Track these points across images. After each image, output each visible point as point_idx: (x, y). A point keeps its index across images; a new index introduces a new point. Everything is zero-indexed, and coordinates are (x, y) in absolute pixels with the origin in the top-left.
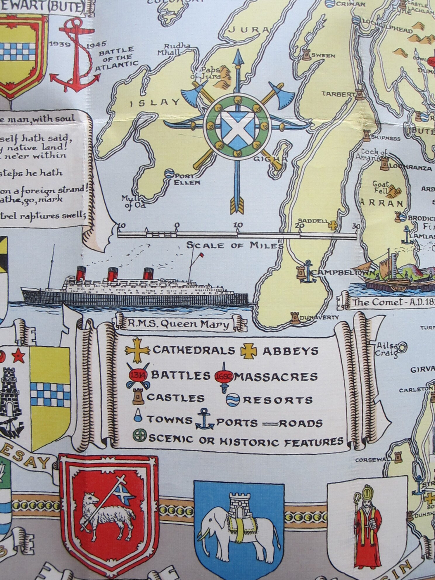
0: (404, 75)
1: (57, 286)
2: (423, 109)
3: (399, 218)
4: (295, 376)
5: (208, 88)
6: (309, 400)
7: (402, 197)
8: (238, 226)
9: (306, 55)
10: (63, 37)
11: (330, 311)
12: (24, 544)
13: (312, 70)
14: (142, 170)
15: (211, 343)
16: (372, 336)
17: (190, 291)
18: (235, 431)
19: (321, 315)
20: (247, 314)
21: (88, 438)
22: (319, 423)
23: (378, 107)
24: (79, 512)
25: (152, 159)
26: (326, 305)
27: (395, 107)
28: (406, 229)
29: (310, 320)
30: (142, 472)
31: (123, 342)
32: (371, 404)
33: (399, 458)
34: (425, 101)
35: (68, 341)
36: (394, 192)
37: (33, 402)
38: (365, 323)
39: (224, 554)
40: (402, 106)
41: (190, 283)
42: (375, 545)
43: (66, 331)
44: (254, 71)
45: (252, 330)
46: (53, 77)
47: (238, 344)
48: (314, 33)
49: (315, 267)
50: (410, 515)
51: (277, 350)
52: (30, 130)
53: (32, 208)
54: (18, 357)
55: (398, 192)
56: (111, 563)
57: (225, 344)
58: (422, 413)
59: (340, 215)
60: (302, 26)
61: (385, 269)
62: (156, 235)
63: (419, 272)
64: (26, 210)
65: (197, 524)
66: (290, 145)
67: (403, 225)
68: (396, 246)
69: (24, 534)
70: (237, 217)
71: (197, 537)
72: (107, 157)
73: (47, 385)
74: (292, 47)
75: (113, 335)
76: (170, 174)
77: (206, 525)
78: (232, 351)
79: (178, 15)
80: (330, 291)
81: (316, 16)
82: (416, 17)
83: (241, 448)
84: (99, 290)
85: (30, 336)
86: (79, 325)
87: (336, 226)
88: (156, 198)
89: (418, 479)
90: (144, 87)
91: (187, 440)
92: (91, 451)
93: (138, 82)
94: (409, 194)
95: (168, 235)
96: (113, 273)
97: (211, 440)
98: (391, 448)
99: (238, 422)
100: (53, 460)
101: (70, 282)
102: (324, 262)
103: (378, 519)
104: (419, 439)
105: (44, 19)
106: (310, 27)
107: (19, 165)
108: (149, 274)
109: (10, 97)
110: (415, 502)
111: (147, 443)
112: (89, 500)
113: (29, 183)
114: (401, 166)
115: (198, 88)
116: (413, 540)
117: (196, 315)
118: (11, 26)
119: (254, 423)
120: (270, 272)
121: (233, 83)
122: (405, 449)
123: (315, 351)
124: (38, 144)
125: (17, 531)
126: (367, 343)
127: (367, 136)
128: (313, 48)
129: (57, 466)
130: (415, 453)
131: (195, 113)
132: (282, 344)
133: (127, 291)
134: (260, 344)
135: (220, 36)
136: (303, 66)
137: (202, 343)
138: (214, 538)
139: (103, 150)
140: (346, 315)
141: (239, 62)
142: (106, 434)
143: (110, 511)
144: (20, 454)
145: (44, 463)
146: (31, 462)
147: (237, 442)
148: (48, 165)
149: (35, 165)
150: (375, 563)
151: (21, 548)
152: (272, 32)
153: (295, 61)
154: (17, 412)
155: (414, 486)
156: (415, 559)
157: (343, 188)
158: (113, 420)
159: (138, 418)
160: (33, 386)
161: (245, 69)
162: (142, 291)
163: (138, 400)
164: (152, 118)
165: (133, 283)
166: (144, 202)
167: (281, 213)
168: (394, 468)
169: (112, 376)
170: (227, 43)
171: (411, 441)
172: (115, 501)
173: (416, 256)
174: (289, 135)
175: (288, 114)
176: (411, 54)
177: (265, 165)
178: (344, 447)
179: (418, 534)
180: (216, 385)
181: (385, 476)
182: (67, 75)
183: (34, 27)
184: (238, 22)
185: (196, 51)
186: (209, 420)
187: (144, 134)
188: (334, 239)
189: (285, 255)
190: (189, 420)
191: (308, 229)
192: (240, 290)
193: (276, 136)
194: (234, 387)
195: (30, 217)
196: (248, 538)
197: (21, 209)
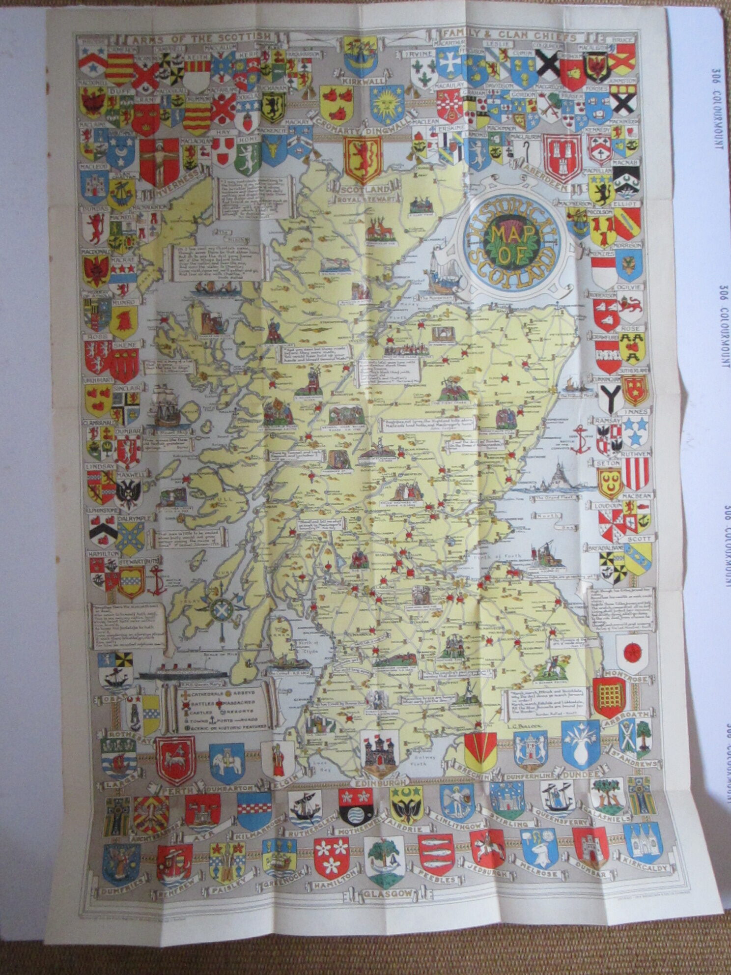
0: (288, 584)
1: (153, 671)
2: (296, 597)
3: (288, 640)
4: (246, 702)
5: (211, 596)
6: (252, 711)
7: (289, 632)
8: (223, 647)
9: (247, 581)
10: (151, 574)
11: (259, 677)
12: (142, 774)
13: (249, 587)
14: (187, 627)
15: (214, 691)
16: (277, 686)
17: (206, 672)
18: (223, 725)
19: (255, 679)
20: (227, 680)
21: (167, 730)
22: (256, 719)
23: (276, 599)
24: (164, 759)
25: (190, 624)
26: (257, 674)
27: (283, 597)
28: (291, 645)
29: (251, 681)
30: (189, 743)
31: (180, 692)
32: (277, 712)
33: (290, 734)
34: (297, 594)
35: (159, 692)
36: (285, 631)
37: (145, 717)
38: (274, 681)
39: (222, 772)
40: (287, 597)
41: (206, 669)
42: (282, 767)
43: (157, 689)
44: (227, 589)
45: (229, 686)
46: (149, 591)
47: (224, 691)
48: (249, 573)
49: (252, 662)
50: (296, 757)
51: (239, 693)
52: (141, 611)
53: (142, 641)
54: (138, 699)
55: (287, 630)
56: (177, 780)
57: (218, 691)
58: (300, 717)
59: (261, 641)
60: (245, 571)
61: (281, 661)
62: (192, 651)
63: (297, 661)
64: (140, 642)
65: (211, 762)
66: (241, 616)
67: (289, 644)
68: (286, 651)
69: (142, 770)
70: (223, 644)
71: (211, 767)
72: (172, 622)
73: (150, 710)
74: (242, 579)
75: (176, 690)
76: (197, 628)
77: (215, 762)
78: (222, 694)
79: (198, 567)
80: (258, 670)
81: (250, 567)
82: (293, 560)
83: (227, 730)
84: (170, 673)
85: (143, 692)
86: (163, 686)
87: (260, 646)
88: (192, 637)
89: (299, 743)
90: (186, 596)
91: (206, 728)
92: (169, 735)
93: (183, 593)
94: (292, 631)
95: (197, 651)
96: (176, 666)
97: (215, 728)
98: (287, 730)
99: (225, 721)
100: (153, 740)
101: (159, 669)
102: (255, 660)
103: (282, 757)
104: (299, 727)
105: (143, 567)
106: (248, 571)
107: (137, 625)
108: (189, 666)
109: (132, 599)
110: (298, 752)
111: (190, 731)
112: (168, 755)
113: (141, 631)
114: (287, 620)
115: (207, 596)
116: (298, 767)
117: (208, 681)
118: (131, 571)
119: (231, 721)
120: (235, 664)
121: (219, 594)
122: (293, 731)
123: (253, 693)
124: (144, 617)
125: (139, 769)
126: (275, 689)
127: (271, 610)
128: (250, 579)
129: (155, 742)
130: (297, 732)
131: (206, 605)
132: (241, 690)
133: (181, 672)
134: (232, 691)
135: (214, 575)
136: (246, 586)
137: (210, 691)
138: (218, 767)
139: (170, 619)
140: (265, 679)
141: (222, 585)
142: (174, 728)
143: (176, 759)
144: (139, 738)
145: (149, 741)
146: (144, 741)
147: (225, 728)
148: (147, 624)
149: (143, 624)
150: (282, 774)
151: (141, 776)
152: (234, 573)
153: (243, 584)
154: (138, 721)
155: (297, 745)
156: (300, 774)
157: (262, 631)
158: (177, 722)
159: (187, 722)
160: (144, 710)
161: (224, 588)
162: (187, 673)
163: (186, 714)
164: (190, 606)
165: (184, 669)
166: (187, 639)
167: (239, 643)
168: (288, 738)
169: (176, 705)
170: (217, 578)
171: (295, 728)
172: (178, 755)
173: (296, 655)
174: (242, 612)
175: (241, 604)
176: (291, 575)
177: (232, 624)
178: (267, 728)
179: (300, 765)
180: (217, 707)
181: (284, 740)
182: (153, 589)
183: (140, 571)
184: (221, 570)
185: (205, 581)
186: (215, 721)
187: (187, 613)
188: (259, 651)
189: (241, 658)
190: (206, 721)
191: (249, 647)
192: (223, 671)
193: (236, 613)
194: (223, 707)
195: (142, 645)
196: (231, 765)
197: (137, 641)
